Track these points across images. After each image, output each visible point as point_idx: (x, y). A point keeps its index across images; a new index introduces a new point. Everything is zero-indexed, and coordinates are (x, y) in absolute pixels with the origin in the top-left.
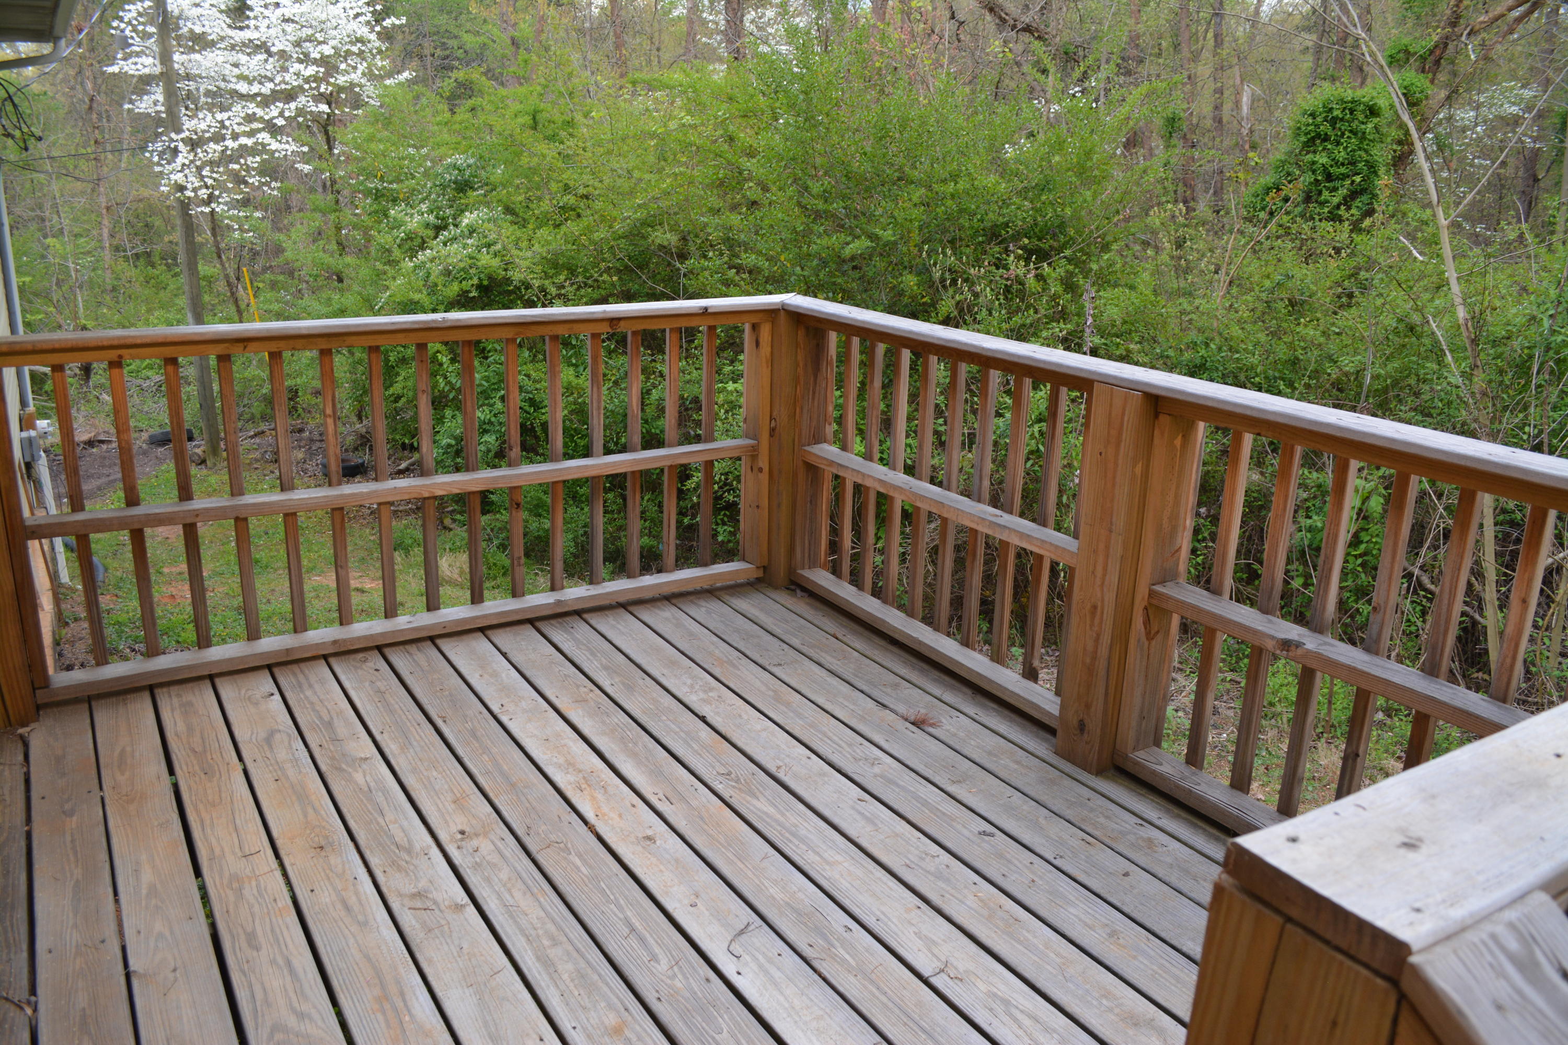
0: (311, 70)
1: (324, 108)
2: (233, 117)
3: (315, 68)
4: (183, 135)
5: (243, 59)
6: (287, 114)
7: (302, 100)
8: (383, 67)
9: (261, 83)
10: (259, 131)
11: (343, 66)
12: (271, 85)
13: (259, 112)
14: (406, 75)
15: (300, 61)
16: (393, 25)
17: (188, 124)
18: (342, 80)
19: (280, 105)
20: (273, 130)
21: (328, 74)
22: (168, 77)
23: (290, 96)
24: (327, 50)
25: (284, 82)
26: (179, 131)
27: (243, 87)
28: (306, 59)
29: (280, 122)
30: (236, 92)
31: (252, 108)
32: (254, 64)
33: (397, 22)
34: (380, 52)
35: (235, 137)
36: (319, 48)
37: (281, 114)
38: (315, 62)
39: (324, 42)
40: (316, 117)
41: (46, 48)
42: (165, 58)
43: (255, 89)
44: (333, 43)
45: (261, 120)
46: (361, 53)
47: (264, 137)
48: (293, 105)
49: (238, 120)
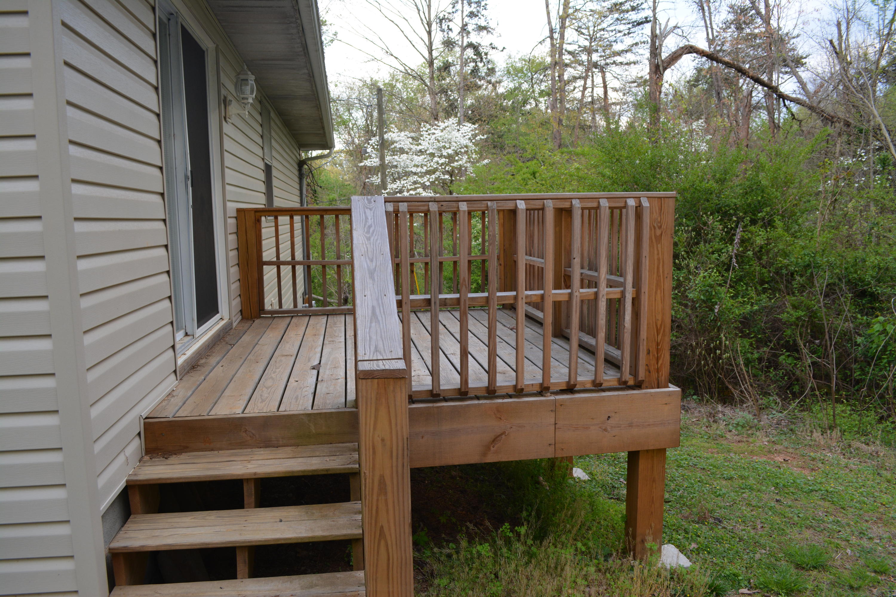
0: (443, 160)
1: (447, 177)
2: (407, 183)
3: (444, 159)
4: (387, 191)
5: (415, 157)
6: (431, 180)
7: (438, 173)
8: (475, 158)
9: (422, 167)
10: (418, 188)
11: (457, 158)
12: (425, 168)
13: (420, 180)
14: (486, 161)
15: (439, 157)
16: (481, 139)
17: (389, 186)
18: (455, 164)
19: (428, 176)
20: (424, 187)
21: (450, 162)
22: (382, 168)
23: (434, 171)
24: (450, 151)
25: (430, 166)
26: (385, 189)
27: (414, 170)
28: (441, 156)
29: (428, 184)
30: (412, 172)
31: (416, 178)
32: (419, 159)
33: (483, 137)
34: (475, 151)
35: (408, 191)
36: (447, 151)
37: (428, 180)
38: (445, 157)
39: (450, 148)
40: (444, 182)
41: (326, 152)
42: (382, 158)
43: (419, 170)
44: (452, 148)
45: (420, 183)
46: (466, 152)
47: (420, 190)
48: (433, 176)
49: (410, 183)
